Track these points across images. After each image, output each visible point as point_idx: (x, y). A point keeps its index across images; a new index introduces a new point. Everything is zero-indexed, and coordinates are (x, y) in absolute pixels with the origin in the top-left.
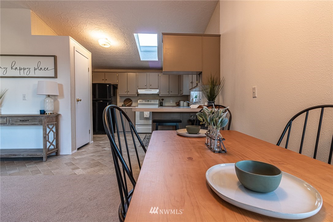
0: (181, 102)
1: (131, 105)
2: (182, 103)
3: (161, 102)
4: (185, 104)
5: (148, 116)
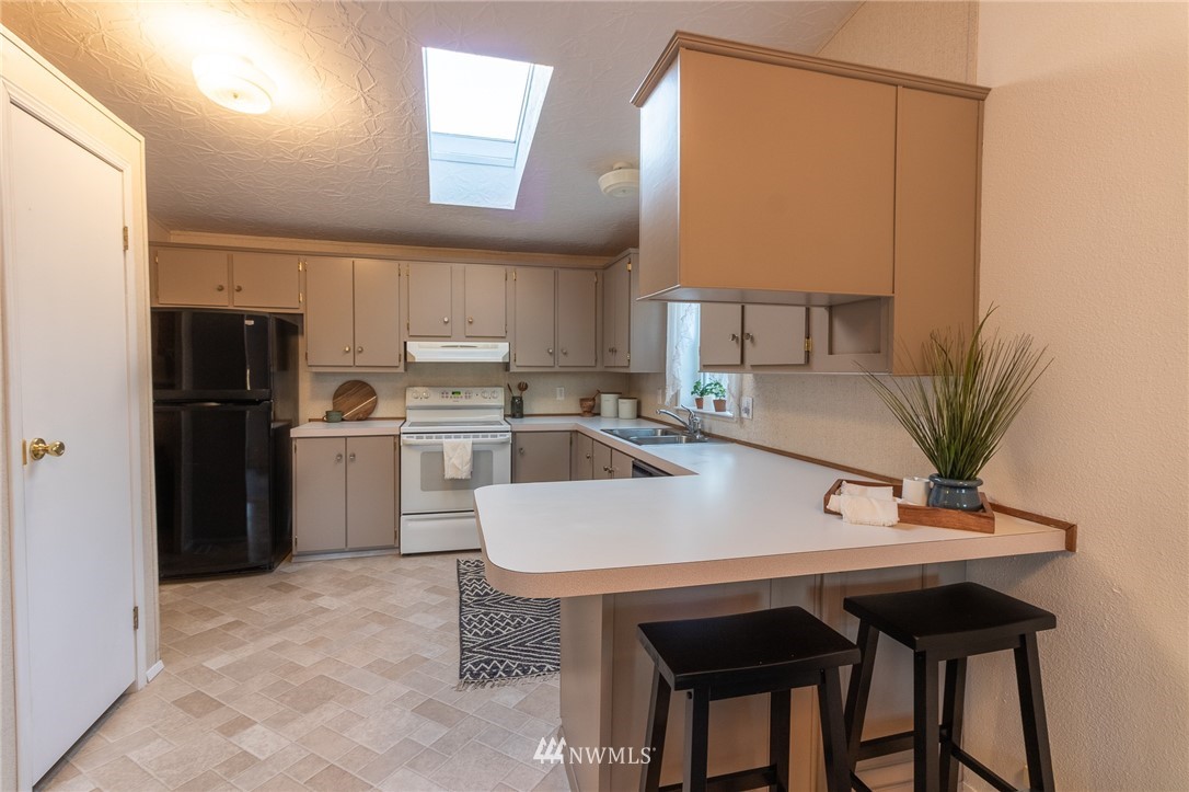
0: (605, 397)
1: (370, 413)
2: (608, 402)
3: (514, 398)
4: (627, 406)
5: (464, 472)
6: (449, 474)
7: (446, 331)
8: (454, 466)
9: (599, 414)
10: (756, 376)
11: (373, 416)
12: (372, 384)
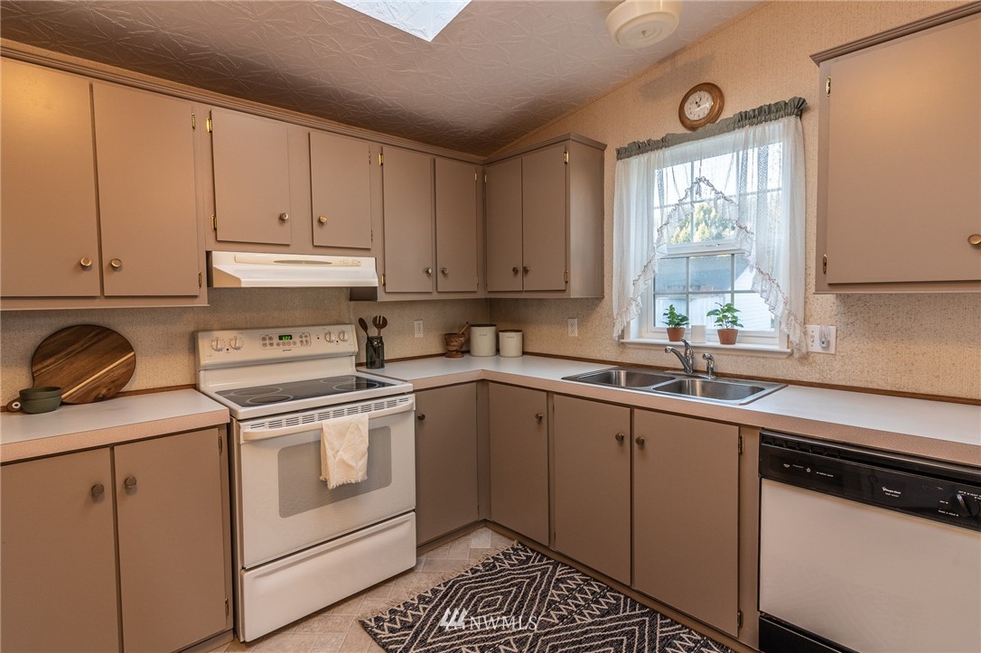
0: (480, 331)
1: (123, 384)
2: (482, 336)
3: (370, 339)
5: (358, 475)
6: (335, 478)
7: (280, 234)
8: (343, 462)
9: (468, 352)
10: (838, 296)
11: (133, 385)
12: (120, 329)
